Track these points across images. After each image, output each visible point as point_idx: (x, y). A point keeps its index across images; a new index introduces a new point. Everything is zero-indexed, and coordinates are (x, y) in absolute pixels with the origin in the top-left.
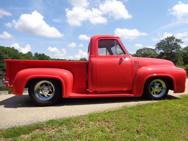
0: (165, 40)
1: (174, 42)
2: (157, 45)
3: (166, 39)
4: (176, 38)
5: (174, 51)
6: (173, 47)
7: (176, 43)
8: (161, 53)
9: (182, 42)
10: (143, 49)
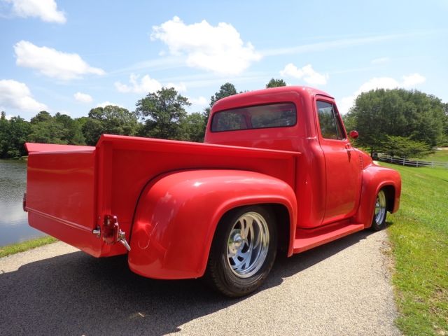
0: (157, 95)
1: (175, 102)
2: (139, 104)
3: (159, 92)
4: (178, 94)
5: (174, 120)
6: (173, 111)
7: (179, 105)
8: (148, 122)
9: (190, 104)
10: (106, 108)
